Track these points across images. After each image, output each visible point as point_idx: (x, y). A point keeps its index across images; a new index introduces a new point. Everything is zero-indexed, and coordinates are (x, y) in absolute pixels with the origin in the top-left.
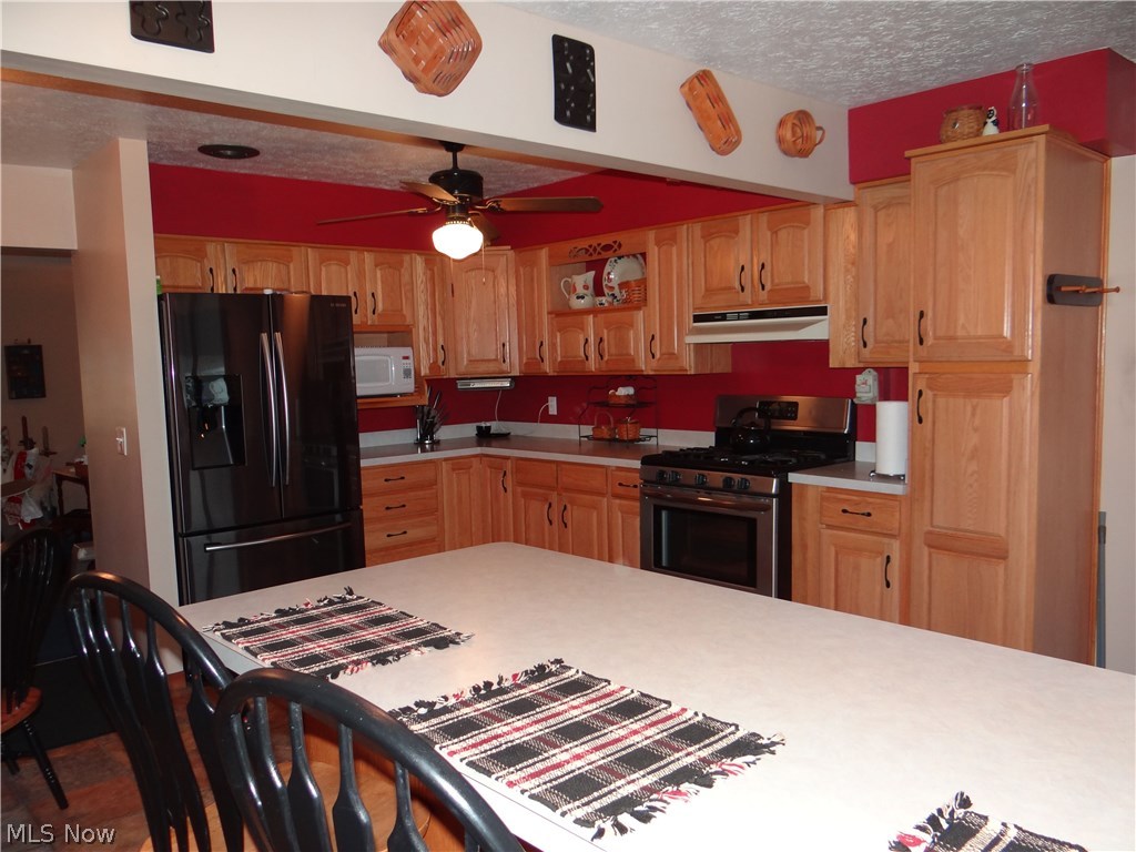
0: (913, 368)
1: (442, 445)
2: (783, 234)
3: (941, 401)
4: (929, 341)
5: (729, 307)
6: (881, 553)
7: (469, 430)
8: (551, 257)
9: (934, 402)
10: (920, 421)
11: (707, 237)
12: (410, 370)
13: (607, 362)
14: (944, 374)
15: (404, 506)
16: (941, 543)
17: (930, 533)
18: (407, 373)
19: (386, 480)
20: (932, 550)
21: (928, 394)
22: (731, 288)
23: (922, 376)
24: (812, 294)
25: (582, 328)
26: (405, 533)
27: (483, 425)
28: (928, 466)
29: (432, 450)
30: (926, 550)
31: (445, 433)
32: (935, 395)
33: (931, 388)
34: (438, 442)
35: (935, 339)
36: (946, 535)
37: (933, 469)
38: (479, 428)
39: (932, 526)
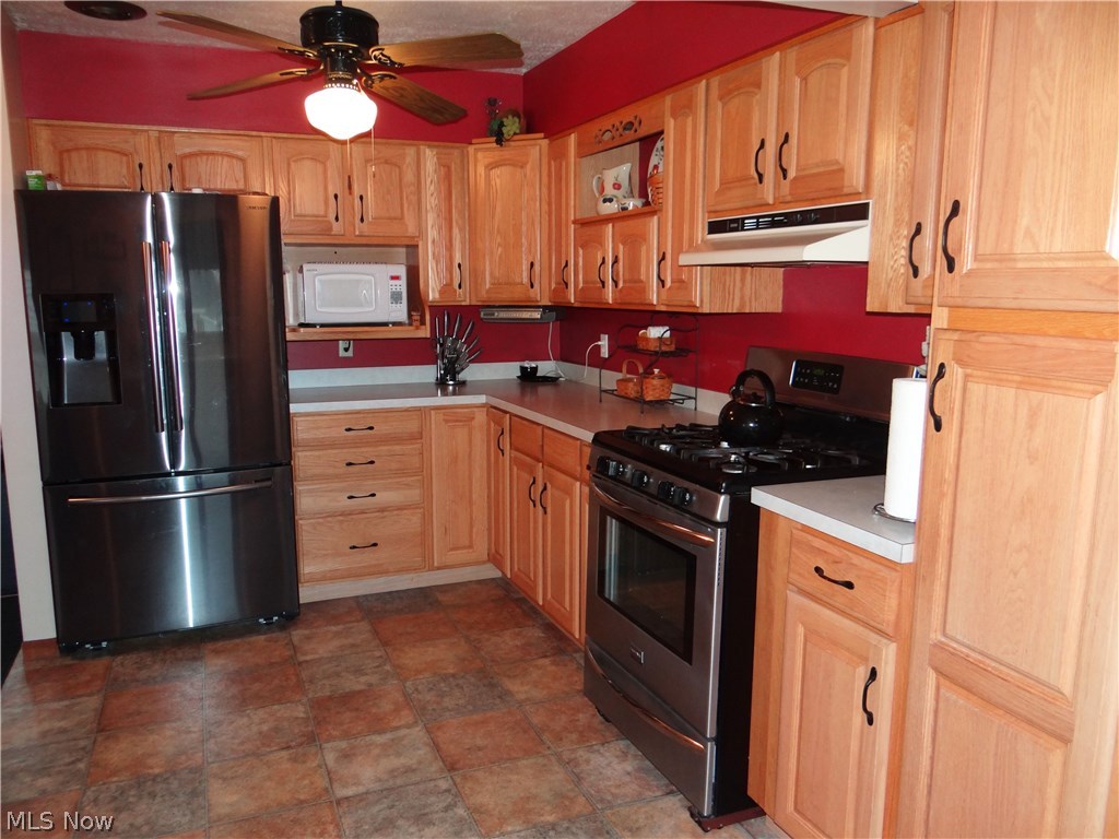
0: (940, 318)
1: (468, 388)
2: (814, 79)
3: (976, 389)
4: (966, 263)
5: (747, 208)
6: (865, 659)
7: (509, 371)
8: (579, 144)
9: (965, 390)
10: (938, 427)
11: (725, 96)
12: (400, 294)
13: (621, 290)
14: (984, 333)
15: (372, 462)
16: (958, 672)
17: (939, 646)
18: (396, 297)
19: (347, 430)
20: (942, 680)
21: (955, 373)
22: (746, 178)
23: (948, 335)
24: (846, 183)
25: (600, 242)
26: (373, 495)
27: (527, 364)
28: (945, 518)
29: (454, 393)
30: (932, 677)
31: (474, 372)
32: (967, 377)
33: (960, 362)
34: (463, 383)
35: (976, 258)
36: (966, 659)
37: (953, 525)
38: (523, 369)
39: (944, 634)
